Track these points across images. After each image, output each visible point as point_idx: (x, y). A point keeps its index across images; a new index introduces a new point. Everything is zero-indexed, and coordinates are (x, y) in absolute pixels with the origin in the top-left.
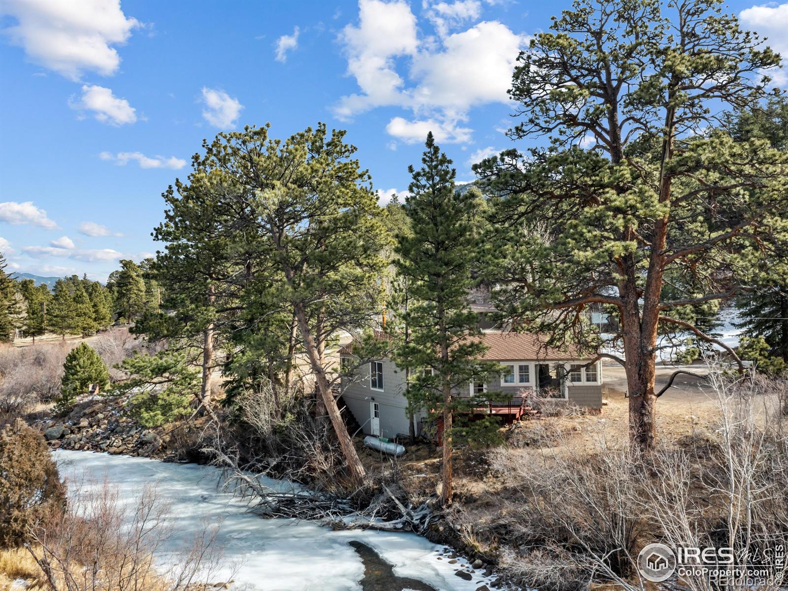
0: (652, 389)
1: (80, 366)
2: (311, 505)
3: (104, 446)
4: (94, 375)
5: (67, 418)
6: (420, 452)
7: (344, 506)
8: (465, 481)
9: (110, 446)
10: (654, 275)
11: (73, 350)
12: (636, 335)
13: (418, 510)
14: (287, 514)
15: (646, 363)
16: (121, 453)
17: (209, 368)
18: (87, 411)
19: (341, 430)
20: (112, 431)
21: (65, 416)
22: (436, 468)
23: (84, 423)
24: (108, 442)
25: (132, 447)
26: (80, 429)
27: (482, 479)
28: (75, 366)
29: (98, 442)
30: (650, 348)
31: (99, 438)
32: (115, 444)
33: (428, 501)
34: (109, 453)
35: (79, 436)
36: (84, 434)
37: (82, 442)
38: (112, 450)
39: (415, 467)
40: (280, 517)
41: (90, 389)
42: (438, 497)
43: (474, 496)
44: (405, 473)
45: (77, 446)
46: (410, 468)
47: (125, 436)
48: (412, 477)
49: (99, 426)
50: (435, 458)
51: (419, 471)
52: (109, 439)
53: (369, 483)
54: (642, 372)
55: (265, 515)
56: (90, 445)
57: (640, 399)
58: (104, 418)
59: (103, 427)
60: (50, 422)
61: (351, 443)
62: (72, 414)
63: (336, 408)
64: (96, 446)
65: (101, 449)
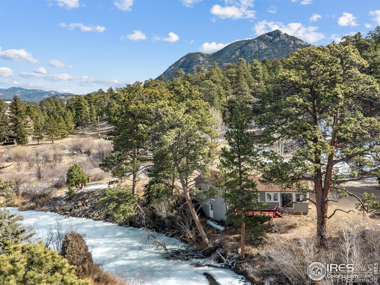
0: (326, 216)
1: (74, 175)
2: (186, 254)
3: (90, 216)
4: (81, 179)
5: (71, 201)
6: (231, 230)
7: (200, 254)
8: (250, 247)
9: (93, 216)
10: (329, 170)
11: (71, 167)
12: (320, 194)
13: (231, 259)
14: (177, 258)
15: (324, 206)
16: (99, 220)
17: (136, 182)
18: (81, 198)
19: (199, 225)
20: (93, 208)
21: (71, 200)
22: (238, 239)
23: (80, 204)
24: (92, 214)
25: (103, 217)
26: (78, 207)
27: (257, 247)
28: (72, 175)
29: (87, 214)
30: (326, 200)
31: (88, 212)
32: (95, 215)
33: (235, 256)
34: (93, 219)
35: (78, 210)
36: (81, 209)
37: (80, 214)
38: (95, 218)
39: (229, 239)
40: (174, 259)
41: (80, 186)
42: (239, 254)
43: (254, 255)
44: (225, 241)
45: (78, 215)
46: (227, 239)
47: (99, 211)
48: (228, 243)
49: (87, 206)
50: (238, 234)
51: (231, 241)
52: (92, 212)
53: (210, 246)
54: (322, 209)
55: (168, 258)
56: (84, 215)
57: (322, 220)
58: (89, 202)
59: (89, 206)
60: (64, 203)
61: (203, 230)
62: (73, 199)
63: (196, 215)
64: (87, 215)
65: (89, 217)
